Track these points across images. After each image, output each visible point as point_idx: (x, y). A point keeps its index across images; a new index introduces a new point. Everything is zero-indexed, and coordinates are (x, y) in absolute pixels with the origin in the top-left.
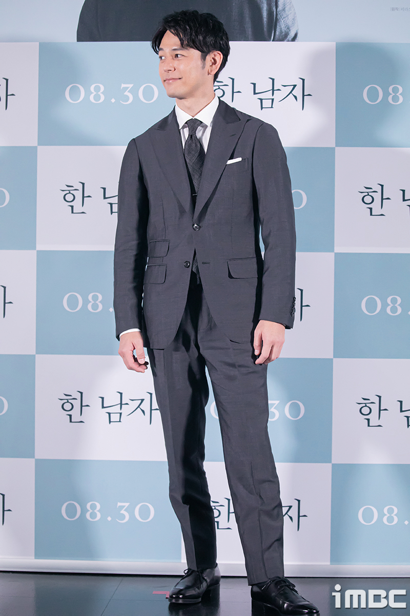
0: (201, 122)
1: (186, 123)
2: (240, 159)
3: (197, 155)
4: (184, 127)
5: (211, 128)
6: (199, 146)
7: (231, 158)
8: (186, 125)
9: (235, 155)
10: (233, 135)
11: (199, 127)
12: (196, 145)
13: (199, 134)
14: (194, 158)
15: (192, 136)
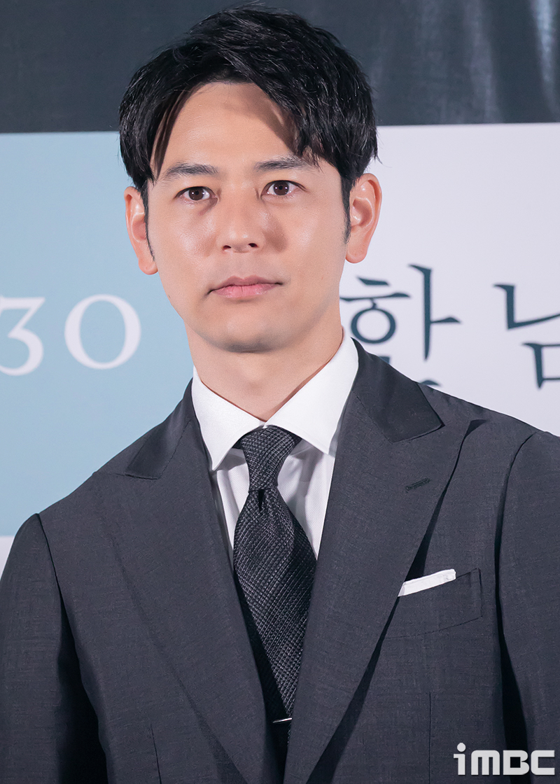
0: (297, 440)
1: (238, 445)
2: (448, 575)
3: (283, 566)
4: (228, 462)
5: (333, 460)
6: (290, 529)
7: (417, 571)
8: (240, 453)
9: (429, 561)
10: (416, 485)
11: (289, 458)
12: (280, 530)
13: (287, 487)
14: (275, 578)
15: (262, 494)
